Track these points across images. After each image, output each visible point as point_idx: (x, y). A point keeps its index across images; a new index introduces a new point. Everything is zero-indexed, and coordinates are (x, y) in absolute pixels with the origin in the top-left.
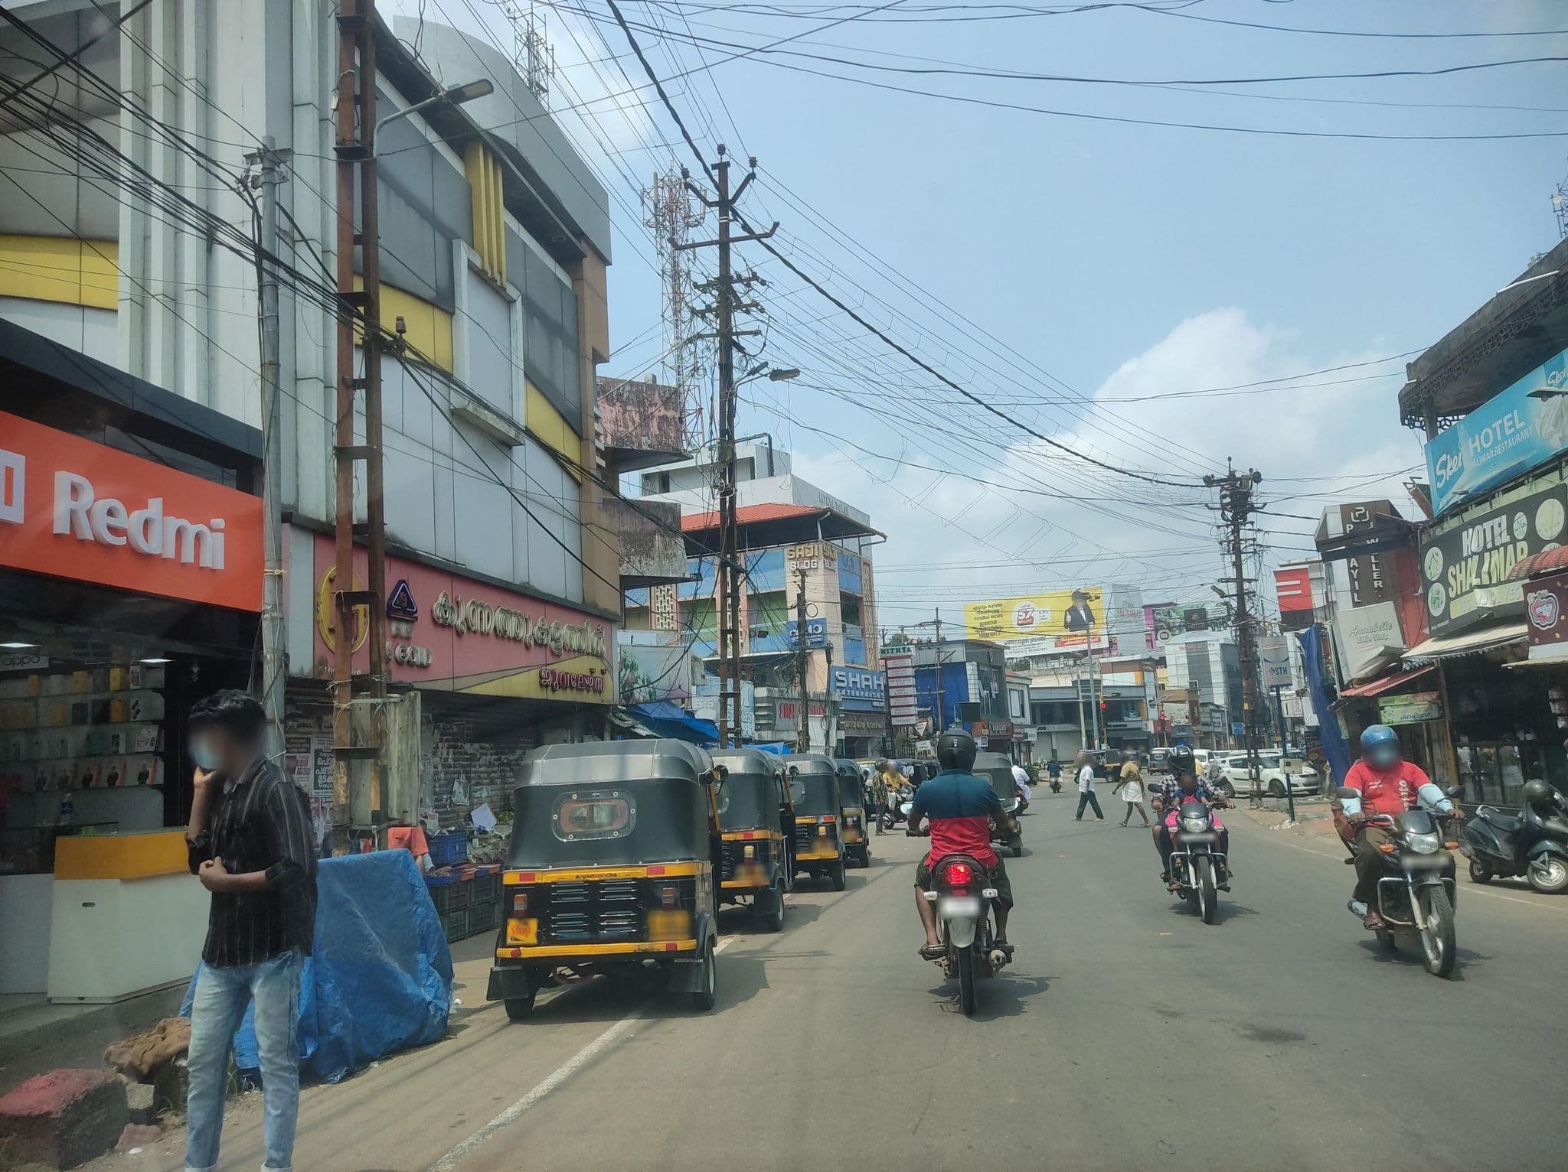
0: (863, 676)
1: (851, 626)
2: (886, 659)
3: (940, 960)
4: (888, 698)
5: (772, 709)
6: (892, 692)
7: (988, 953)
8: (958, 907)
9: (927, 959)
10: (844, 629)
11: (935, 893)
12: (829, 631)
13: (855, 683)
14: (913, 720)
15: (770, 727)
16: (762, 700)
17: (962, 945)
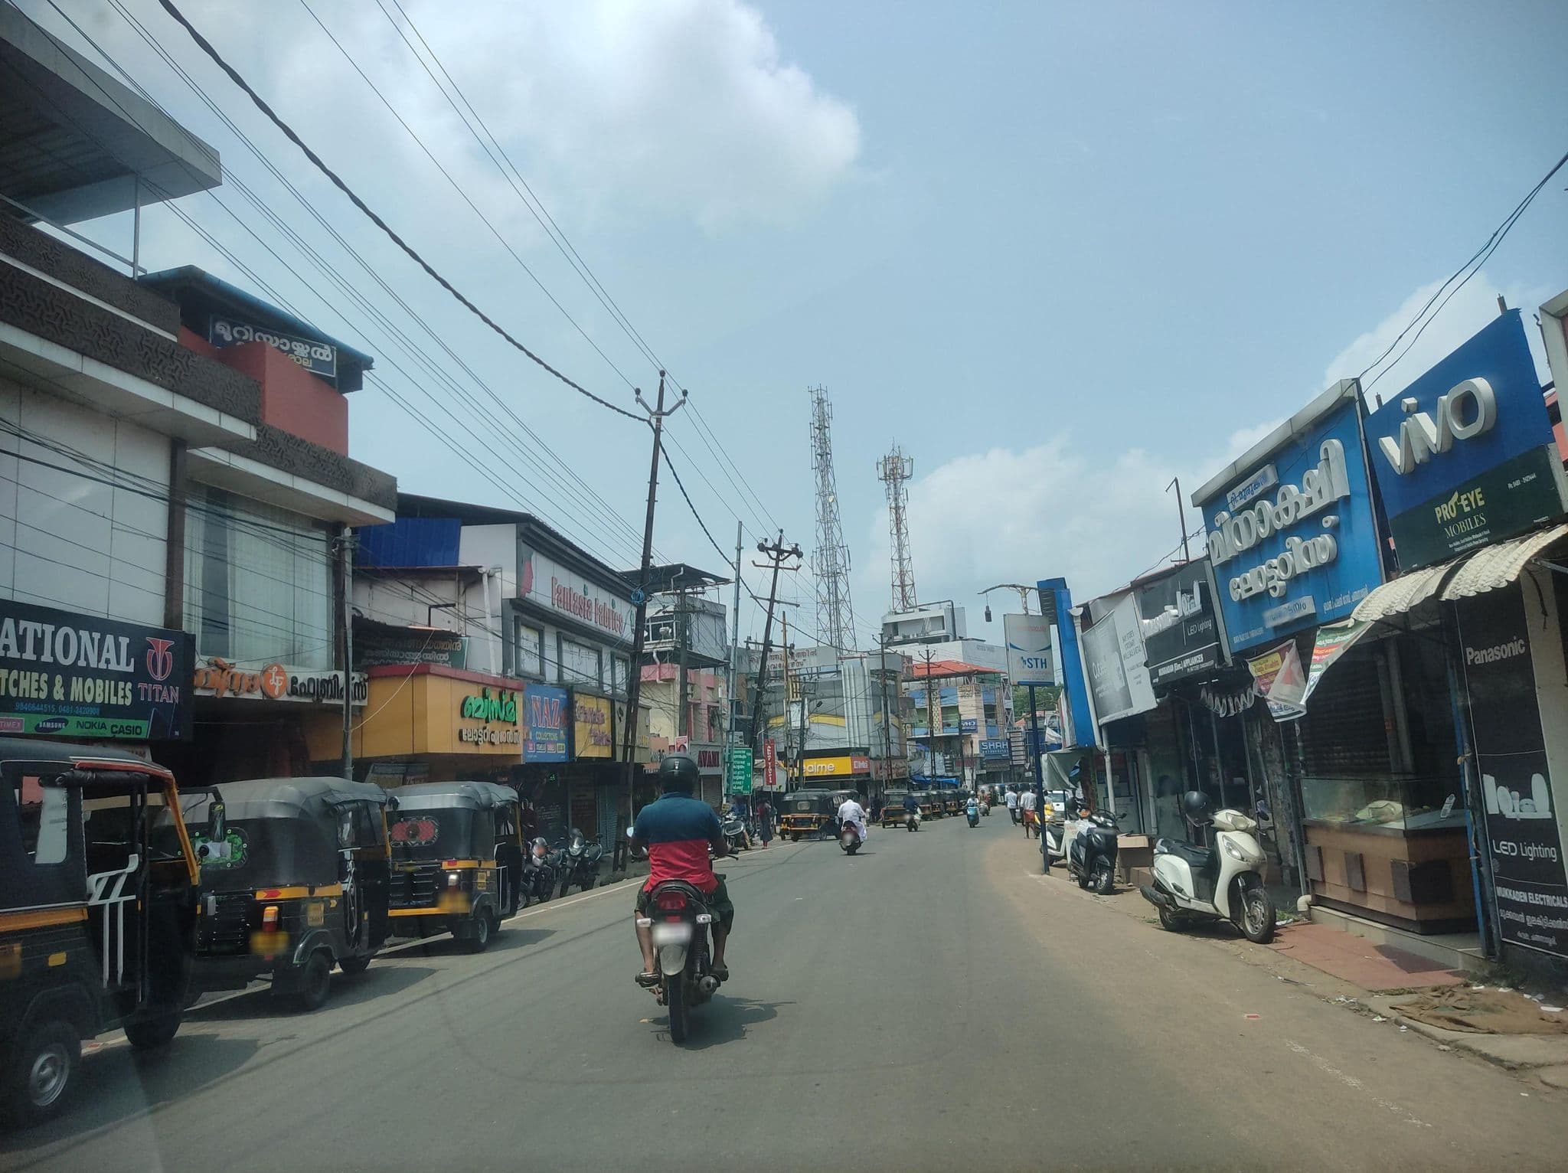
0: (996, 743)
1: (990, 720)
2: (1010, 733)
3: (653, 987)
4: (1011, 751)
5: (952, 763)
6: (1013, 749)
7: (700, 979)
8: (670, 934)
9: (643, 986)
10: (986, 721)
11: (649, 920)
12: (978, 724)
13: (992, 747)
14: (1023, 762)
15: (951, 771)
16: (947, 760)
17: (671, 973)
